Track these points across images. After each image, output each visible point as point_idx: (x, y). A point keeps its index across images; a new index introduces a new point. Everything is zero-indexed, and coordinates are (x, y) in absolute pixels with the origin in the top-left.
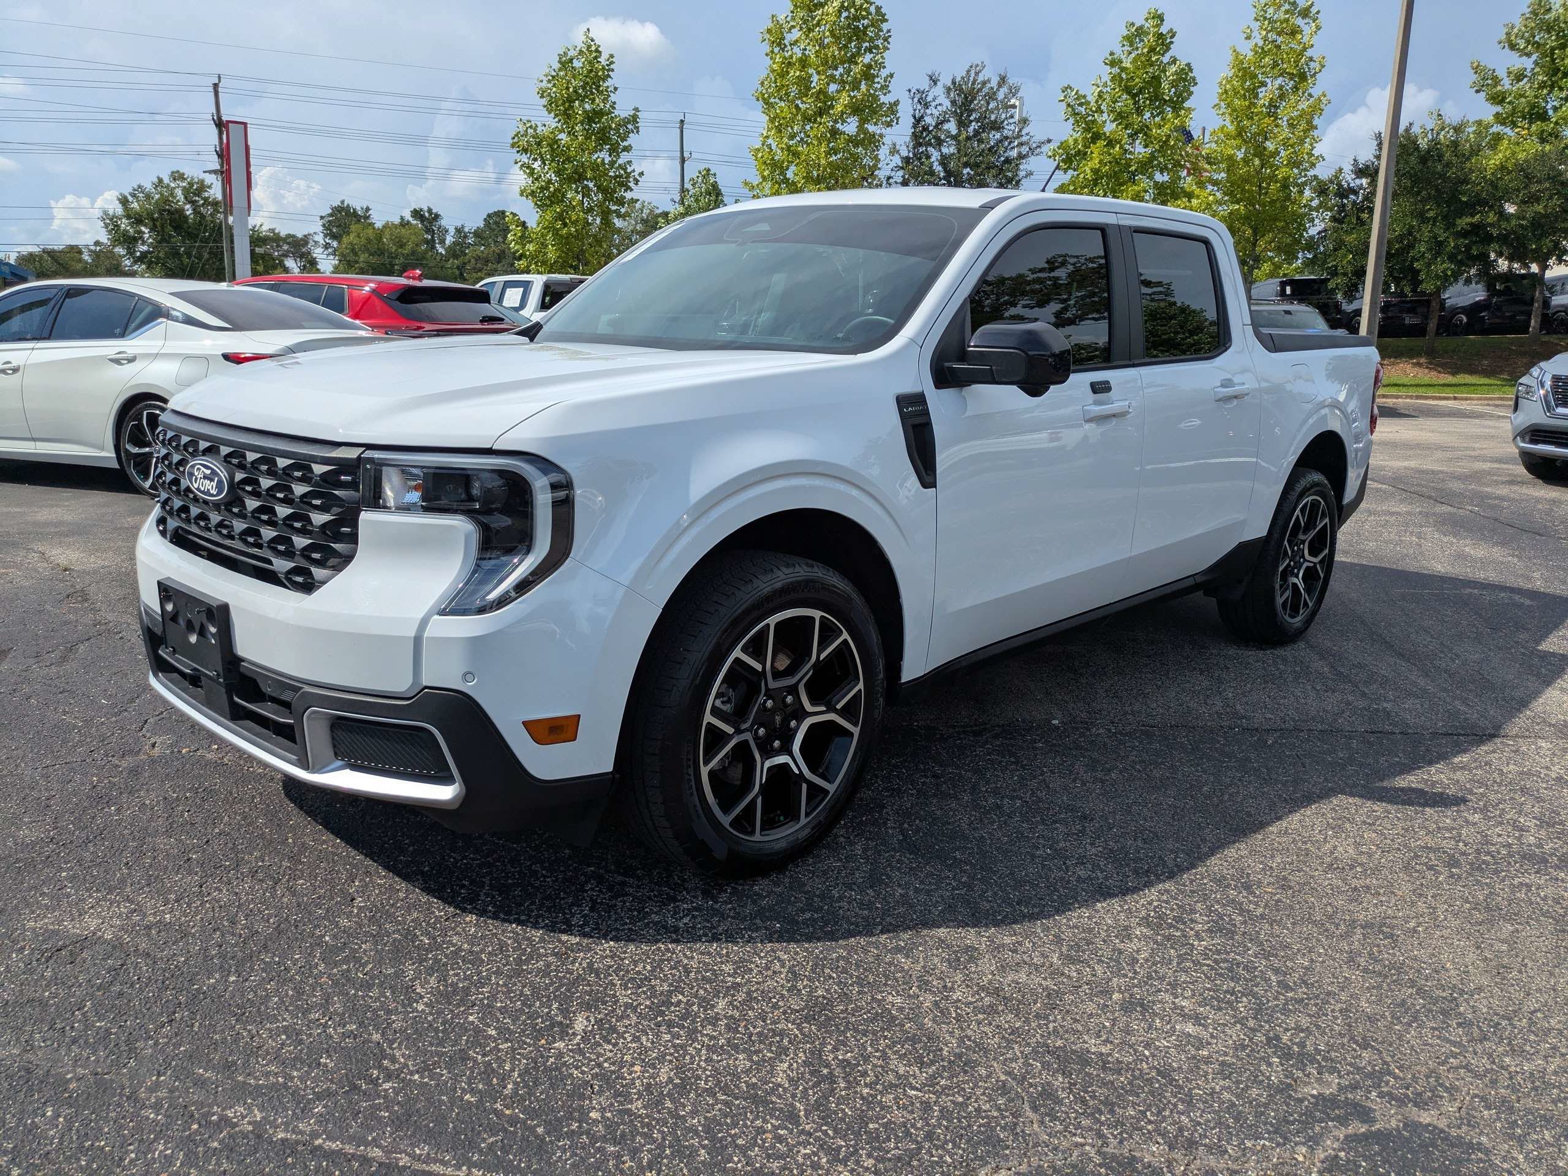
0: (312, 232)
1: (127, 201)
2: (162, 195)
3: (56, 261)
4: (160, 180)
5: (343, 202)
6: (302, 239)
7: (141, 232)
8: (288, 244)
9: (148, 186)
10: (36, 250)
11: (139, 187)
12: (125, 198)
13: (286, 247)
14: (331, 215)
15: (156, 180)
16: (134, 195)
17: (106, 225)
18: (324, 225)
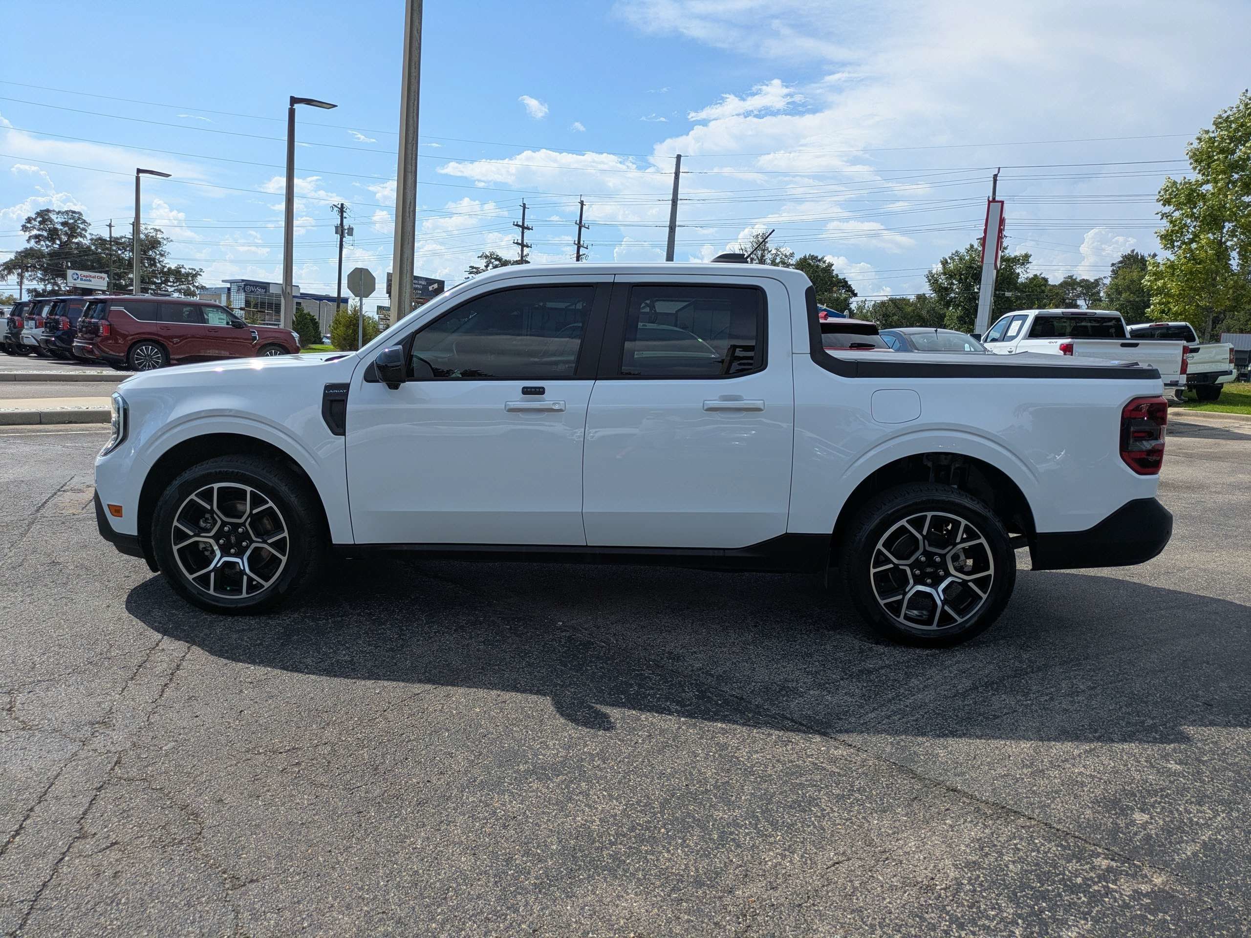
0: (1102, 277)
1: (947, 262)
2: (971, 256)
3: (896, 306)
4: (972, 246)
5: (1133, 251)
6: (1092, 283)
7: (952, 284)
8: (1082, 287)
9: (962, 251)
10: (885, 298)
11: (957, 252)
12: (946, 260)
13: (1079, 289)
14: (1121, 262)
15: (968, 247)
16: (951, 258)
17: (929, 281)
18: (1113, 271)
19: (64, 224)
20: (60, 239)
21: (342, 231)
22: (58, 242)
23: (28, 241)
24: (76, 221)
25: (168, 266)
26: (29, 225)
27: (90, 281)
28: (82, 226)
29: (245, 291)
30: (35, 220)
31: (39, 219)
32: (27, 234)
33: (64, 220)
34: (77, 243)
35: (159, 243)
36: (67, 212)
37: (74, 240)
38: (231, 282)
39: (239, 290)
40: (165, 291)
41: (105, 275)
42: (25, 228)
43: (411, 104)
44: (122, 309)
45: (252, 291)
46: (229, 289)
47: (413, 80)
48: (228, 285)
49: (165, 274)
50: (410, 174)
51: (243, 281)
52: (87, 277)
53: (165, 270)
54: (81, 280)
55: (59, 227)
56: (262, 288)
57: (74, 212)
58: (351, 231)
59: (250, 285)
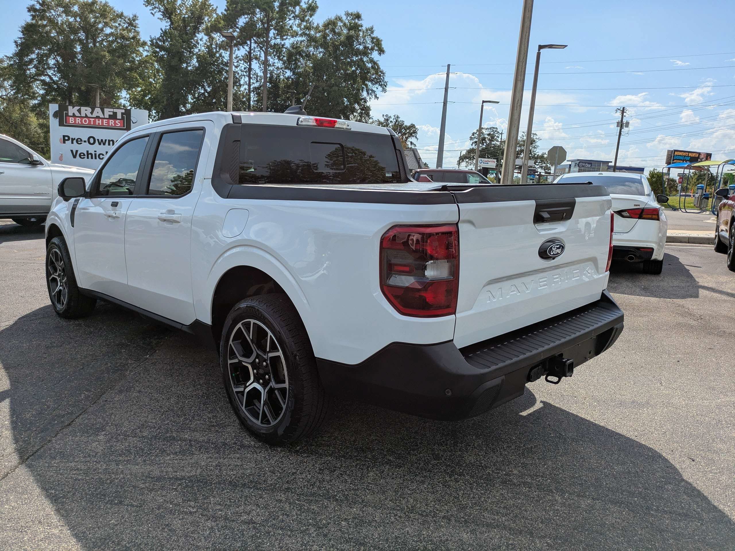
19: (489, 135)
20: (486, 142)
21: (621, 125)
22: (485, 144)
23: (472, 145)
24: (494, 133)
25: (537, 154)
26: (473, 137)
27: (488, 163)
28: (497, 135)
29: (579, 166)
30: (476, 133)
31: (478, 133)
32: (472, 141)
33: (489, 133)
34: (494, 144)
35: (534, 141)
36: (491, 128)
37: (493, 143)
38: (572, 161)
39: (575, 165)
40: (534, 168)
41: (495, 160)
42: (471, 138)
43: (524, 36)
44: (426, 176)
45: (583, 166)
46: (570, 165)
47: (527, 20)
48: (570, 163)
49: (535, 159)
50: (519, 82)
51: (578, 160)
52: (486, 161)
53: (536, 156)
54: (484, 163)
55: (486, 136)
56: (589, 164)
57: (494, 128)
58: (627, 124)
59: (582, 162)
